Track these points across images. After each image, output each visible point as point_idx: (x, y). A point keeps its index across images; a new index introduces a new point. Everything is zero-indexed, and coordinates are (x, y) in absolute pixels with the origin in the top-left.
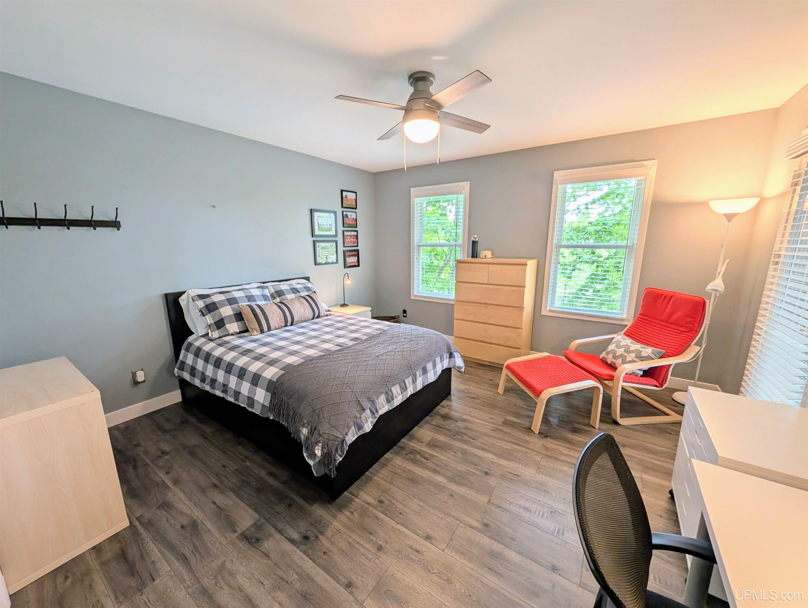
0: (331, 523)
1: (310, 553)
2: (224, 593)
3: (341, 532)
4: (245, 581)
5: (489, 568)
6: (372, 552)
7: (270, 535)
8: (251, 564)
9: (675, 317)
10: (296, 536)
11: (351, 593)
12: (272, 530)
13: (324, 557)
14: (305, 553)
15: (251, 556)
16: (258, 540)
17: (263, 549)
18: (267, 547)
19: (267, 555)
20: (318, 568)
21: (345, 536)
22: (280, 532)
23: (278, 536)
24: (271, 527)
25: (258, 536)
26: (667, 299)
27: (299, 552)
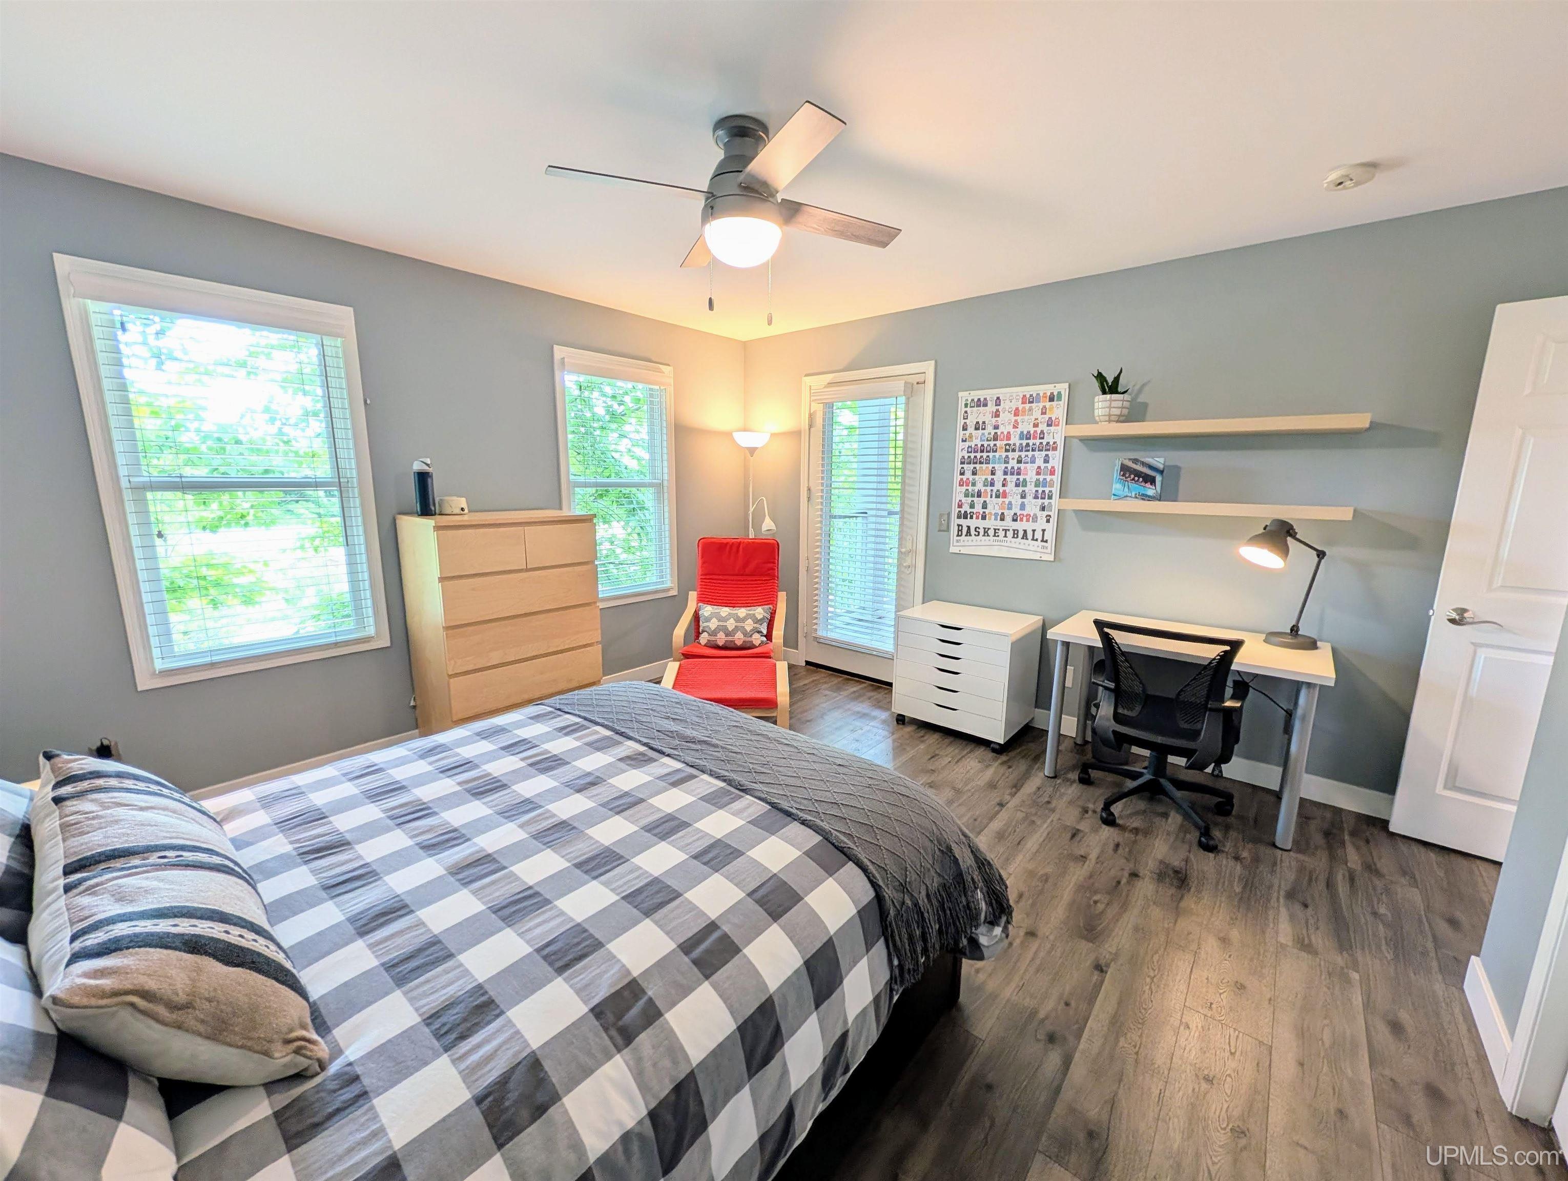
0: (1008, 1000)
1: (1076, 1026)
2: (1214, 1163)
3: (1021, 984)
4: (1174, 1129)
5: (1019, 843)
6: (1040, 945)
7: (1072, 1110)
8: (1141, 1131)
9: (752, 566)
10: (1054, 1058)
11: (1108, 965)
12: (1059, 1109)
13: (1073, 1004)
14: (1079, 1035)
15: (1127, 1137)
16: (1091, 1135)
17: (1105, 1117)
18: (1097, 1109)
19: (1113, 1103)
20: (1095, 1012)
21: (1027, 977)
22: (1058, 1090)
23: (1067, 1094)
24: (1053, 1115)
25: (1081, 1136)
26: (734, 549)
27: (1081, 1047)
